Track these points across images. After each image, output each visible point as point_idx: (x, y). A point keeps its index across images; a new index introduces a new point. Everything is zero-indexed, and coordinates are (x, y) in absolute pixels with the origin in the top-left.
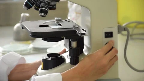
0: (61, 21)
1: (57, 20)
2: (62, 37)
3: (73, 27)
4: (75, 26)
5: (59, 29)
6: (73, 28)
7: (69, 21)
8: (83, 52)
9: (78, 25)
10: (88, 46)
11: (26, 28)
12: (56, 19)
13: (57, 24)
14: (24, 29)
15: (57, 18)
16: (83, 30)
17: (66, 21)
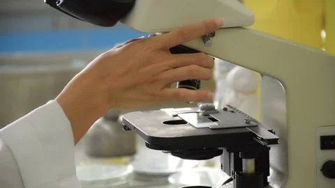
0: (213, 111)
1: (203, 109)
2: (219, 148)
3: (245, 125)
4: (249, 123)
5: (212, 129)
6: (245, 127)
7: (232, 110)
8: (268, 183)
9: (254, 121)
10: (280, 169)
11: (135, 128)
12: (201, 106)
13: (206, 117)
14: (129, 129)
15: (205, 105)
16: (271, 131)
17: (225, 112)
